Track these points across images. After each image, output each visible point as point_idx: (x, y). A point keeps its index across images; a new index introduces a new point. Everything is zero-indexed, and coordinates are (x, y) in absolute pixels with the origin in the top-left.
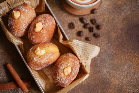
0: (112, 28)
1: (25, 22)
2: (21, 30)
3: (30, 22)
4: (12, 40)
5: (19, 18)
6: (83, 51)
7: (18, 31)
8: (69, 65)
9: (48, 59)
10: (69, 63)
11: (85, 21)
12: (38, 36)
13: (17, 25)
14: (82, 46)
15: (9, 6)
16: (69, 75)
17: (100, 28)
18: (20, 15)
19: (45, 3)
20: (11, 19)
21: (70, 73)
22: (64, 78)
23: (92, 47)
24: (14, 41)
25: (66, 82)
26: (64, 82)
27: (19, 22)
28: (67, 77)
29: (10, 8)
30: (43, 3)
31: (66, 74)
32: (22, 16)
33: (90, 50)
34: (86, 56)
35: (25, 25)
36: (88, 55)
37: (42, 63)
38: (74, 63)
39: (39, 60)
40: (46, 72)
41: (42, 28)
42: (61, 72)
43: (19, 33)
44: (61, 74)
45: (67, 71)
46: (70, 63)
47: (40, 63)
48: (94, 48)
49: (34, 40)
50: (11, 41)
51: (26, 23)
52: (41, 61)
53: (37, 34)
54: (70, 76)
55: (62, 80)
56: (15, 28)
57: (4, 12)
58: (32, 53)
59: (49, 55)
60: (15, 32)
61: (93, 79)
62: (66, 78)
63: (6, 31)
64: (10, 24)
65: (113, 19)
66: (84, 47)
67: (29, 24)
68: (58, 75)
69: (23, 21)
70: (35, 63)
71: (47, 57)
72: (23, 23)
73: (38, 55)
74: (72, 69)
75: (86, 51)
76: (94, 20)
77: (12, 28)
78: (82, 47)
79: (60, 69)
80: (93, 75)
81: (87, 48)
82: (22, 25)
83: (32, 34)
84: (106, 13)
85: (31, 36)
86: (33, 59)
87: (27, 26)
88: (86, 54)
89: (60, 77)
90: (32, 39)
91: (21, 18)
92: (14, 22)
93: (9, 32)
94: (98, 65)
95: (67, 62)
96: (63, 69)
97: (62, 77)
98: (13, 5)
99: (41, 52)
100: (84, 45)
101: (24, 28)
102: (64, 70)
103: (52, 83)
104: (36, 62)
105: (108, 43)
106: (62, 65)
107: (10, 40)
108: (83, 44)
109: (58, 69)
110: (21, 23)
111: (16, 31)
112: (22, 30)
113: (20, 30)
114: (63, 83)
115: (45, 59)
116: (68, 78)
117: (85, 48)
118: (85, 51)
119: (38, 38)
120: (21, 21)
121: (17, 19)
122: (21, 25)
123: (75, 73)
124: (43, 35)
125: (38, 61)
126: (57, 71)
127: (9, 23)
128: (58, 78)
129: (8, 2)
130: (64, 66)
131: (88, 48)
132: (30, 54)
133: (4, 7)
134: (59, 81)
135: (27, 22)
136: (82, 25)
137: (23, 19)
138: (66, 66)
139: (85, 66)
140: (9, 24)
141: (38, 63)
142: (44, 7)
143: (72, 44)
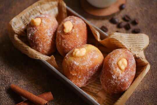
0: (150, 19)
1: (49, 28)
2: (47, 38)
3: (55, 28)
4: (38, 56)
5: (40, 24)
6: (131, 43)
7: (43, 42)
8: (121, 56)
9: (92, 59)
10: (120, 55)
11: (117, 20)
12: (71, 38)
13: (40, 33)
14: (127, 38)
15: (24, 21)
16: (126, 69)
17: (137, 21)
18: (41, 21)
19: (65, 8)
20: (31, 28)
21: (127, 66)
22: (122, 74)
23: (139, 36)
24: (41, 57)
25: (127, 79)
26: (123, 80)
27: (42, 28)
28: (124, 71)
29: (25, 23)
30: (63, 9)
31: (123, 67)
32: (43, 21)
33: (138, 39)
34: (137, 47)
35: (50, 31)
36: (138, 45)
37: (87, 66)
38: (126, 53)
39: (82, 62)
40: (92, 90)
41: (73, 27)
42: (116, 68)
43: (45, 45)
44: (116, 70)
45: (123, 63)
46: (122, 54)
47: (84, 66)
48: (142, 36)
49: (67, 45)
50: (37, 58)
51: (51, 30)
52: (85, 64)
53: (69, 36)
54: (129, 69)
55: (120, 78)
56: (38, 38)
57: (20, 28)
58: (70, 58)
59: (92, 54)
60: (40, 45)
61: (155, 79)
62: (124, 73)
63: (27, 49)
64: (32, 35)
65: (147, 11)
66: (129, 38)
67: (54, 31)
68: (112, 73)
69: (47, 26)
70: (78, 70)
71: (91, 57)
72: (47, 28)
73: (78, 56)
74: (128, 61)
75: (134, 41)
76: (127, 16)
77: (35, 39)
78: (127, 40)
79: (113, 64)
80: (153, 75)
81: (133, 38)
82: (47, 31)
83: (63, 39)
84: (136, 7)
85: (61, 41)
86: (74, 64)
87: (53, 33)
88: (136, 44)
89: (115, 74)
90: (63, 45)
91: (43, 24)
92: (36, 30)
93: (32, 48)
94: (153, 61)
95: (118, 54)
96: (116, 63)
97: (119, 74)
98: (28, 18)
99: (81, 52)
100: (128, 36)
101: (50, 36)
102: (119, 63)
103: (106, 99)
104: (78, 67)
105: (153, 35)
106: (113, 59)
107: (35, 57)
108: (126, 36)
109: (109, 66)
110: (45, 29)
111: (40, 42)
112: (48, 40)
113: (45, 40)
114: (123, 82)
115: (89, 59)
116: (127, 73)
117: (131, 39)
118: (133, 43)
119: (71, 41)
120: (45, 27)
121: (39, 26)
122: (45, 32)
123: (133, 64)
124: (76, 35)
125: (81, 65)
126: (110, 69)
127: (30, 34)
128: (114, 77)
129: (22, 17)
130: (116, 59)
131: (135, 38)
132: (67, 60)
133: (18, 23)
134: (116, 81)
135: (51, 28)
136: (115, 26)
137: (46, 24)
138: (119, 59)
139: (140, 58)
140: (29, 37)
141: (82, 69)
142: (65, 13)
143: (114, 36)
